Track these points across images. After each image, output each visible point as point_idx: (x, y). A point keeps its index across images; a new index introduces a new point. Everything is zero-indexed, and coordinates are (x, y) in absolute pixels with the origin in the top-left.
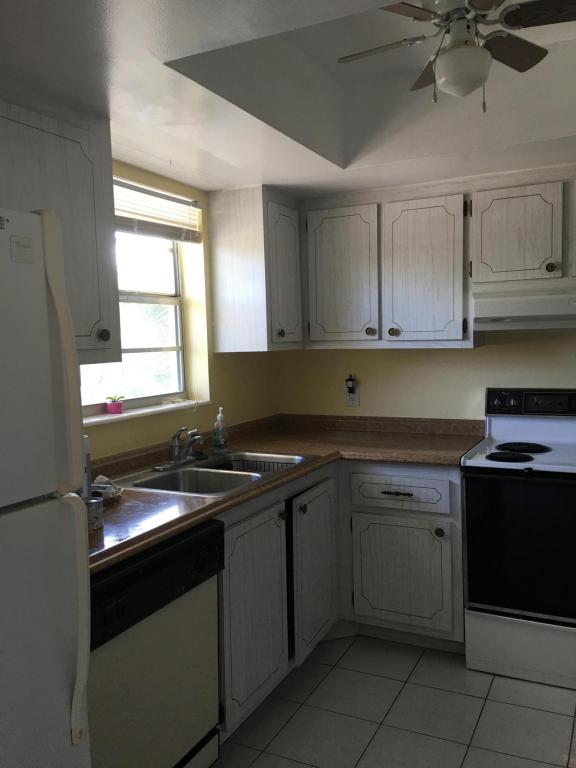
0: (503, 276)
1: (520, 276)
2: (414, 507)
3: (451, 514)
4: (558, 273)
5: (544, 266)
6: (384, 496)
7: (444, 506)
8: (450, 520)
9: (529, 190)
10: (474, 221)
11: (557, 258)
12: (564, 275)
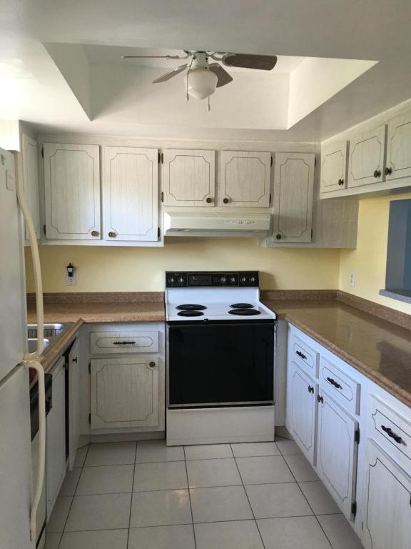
0: (182, 204)
1: (191, 204)
2: (135, 350)
3: (160, 352)
4: (212, 204)
5: (205, 199)
6: (115, 346)
7: (155, 348)
8: (158, 356)
9: (196, 153)
10: (164, 166)
11: (212, 196)
12: (216, 205)
